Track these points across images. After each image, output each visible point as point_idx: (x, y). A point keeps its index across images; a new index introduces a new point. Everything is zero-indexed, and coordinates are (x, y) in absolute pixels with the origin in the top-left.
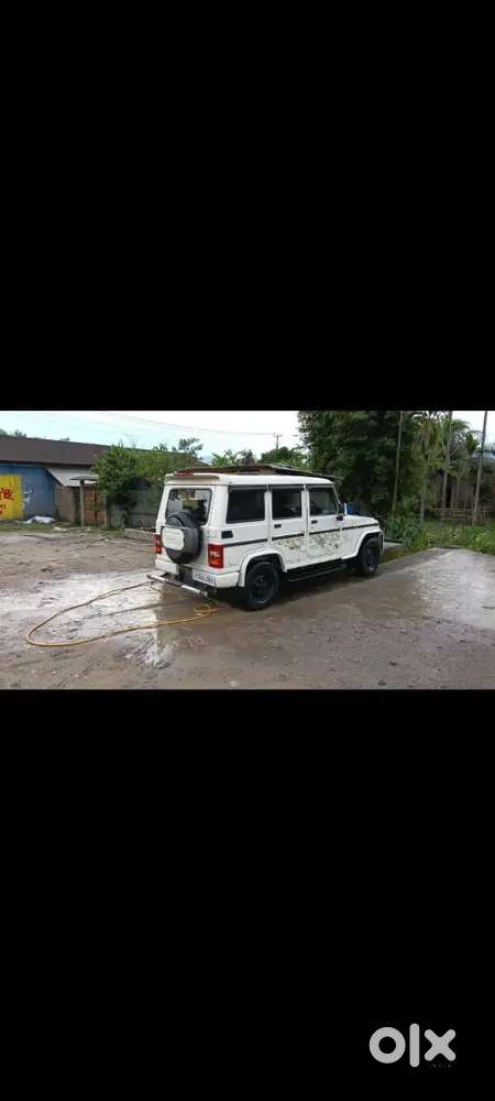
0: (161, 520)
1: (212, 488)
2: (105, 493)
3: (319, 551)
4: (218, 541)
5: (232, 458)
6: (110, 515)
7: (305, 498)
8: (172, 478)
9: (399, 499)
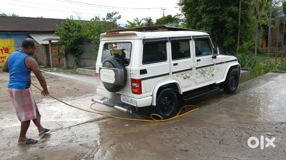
0: (99, 63)
1: (132, 41)
2: (63, 47)
3: (202, 79)
4: (138, 77)
5: (139, 23)
6: (67, 60)
7: (192, 45)
8: (105, 36)
9: (241, 43)
